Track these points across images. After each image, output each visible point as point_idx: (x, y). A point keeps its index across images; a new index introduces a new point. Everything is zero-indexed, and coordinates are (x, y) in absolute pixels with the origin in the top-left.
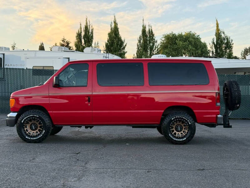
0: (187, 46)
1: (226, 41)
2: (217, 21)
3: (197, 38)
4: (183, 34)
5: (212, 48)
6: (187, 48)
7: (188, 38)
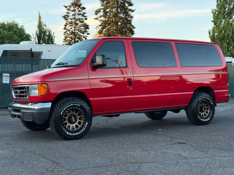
0: (12, 36)
1: (48, 34)
2: (39, 14)
3: (21, 29)
4: (6, 23)
5: (35, 39)
6: (12, 38)
7: (12, 28)
